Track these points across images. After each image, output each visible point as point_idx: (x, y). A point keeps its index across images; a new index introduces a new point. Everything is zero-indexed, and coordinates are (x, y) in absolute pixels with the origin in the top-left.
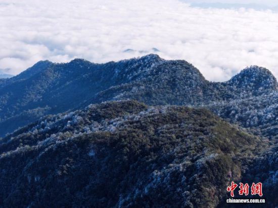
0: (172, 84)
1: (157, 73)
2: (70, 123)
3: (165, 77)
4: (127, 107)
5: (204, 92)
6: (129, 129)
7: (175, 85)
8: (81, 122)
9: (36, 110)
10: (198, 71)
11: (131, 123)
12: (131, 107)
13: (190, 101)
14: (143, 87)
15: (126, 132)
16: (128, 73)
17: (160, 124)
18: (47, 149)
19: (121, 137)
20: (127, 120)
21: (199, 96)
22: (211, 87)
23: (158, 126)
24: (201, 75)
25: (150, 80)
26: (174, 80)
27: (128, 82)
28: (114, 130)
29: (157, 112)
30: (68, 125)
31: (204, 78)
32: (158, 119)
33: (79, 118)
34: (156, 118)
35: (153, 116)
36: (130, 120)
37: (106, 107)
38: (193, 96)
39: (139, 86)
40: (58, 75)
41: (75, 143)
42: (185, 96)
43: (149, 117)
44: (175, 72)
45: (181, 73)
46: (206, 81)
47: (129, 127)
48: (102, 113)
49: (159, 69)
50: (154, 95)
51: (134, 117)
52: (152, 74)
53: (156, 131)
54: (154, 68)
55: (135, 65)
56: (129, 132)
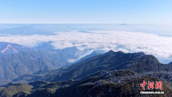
0: (147, 63)
1: (142, 58)
2: (108, 76)
3: (145, 60)
4: (127, 72)
5: (158, 67)
6: (125, 83)
7: (148, 63)
8: (111, 76)
9: (105, 65)
10: (157, 59)
11: (127, 80)
12: (129, 73)
13: (152, 70)
14: (137, 63)
15: (124, 84)
16: (134, 57)
17: (137, 83)
18: (95, 86)
19: (121, 86)
20: (125, 79)
21: (156, 68)
22: (161, 65)
23: (136, 83)
24: (158, 61)
25: (140, 61)
26: (148, 62)
27: (133, 60)
28: (119, 83)
29: (137, 77)
30: (107, 77)
31: (159, 62)
32: (137, 80)
33: (111, 74)
34: (136, 80)
35: (135, 79)
36: (126, 79)
37: (120, 71)
38: (154, 68)
39: (136, 62)
40: (114, 55)
41: (105, 86)
42: (151, 68)
43: (134, 79)
44: (148, 59)
45: (151, 59)
46: (159, 63)
47: (125, 82)
48: (118, 74)
49: (143, 57)
50: (140, 66)
51: (128, 78)
52: (140, 59)
53: (135, 86)
54: (142, 57)
55: (136, 55)
56: (125, 85)
